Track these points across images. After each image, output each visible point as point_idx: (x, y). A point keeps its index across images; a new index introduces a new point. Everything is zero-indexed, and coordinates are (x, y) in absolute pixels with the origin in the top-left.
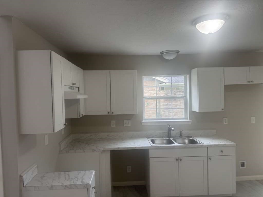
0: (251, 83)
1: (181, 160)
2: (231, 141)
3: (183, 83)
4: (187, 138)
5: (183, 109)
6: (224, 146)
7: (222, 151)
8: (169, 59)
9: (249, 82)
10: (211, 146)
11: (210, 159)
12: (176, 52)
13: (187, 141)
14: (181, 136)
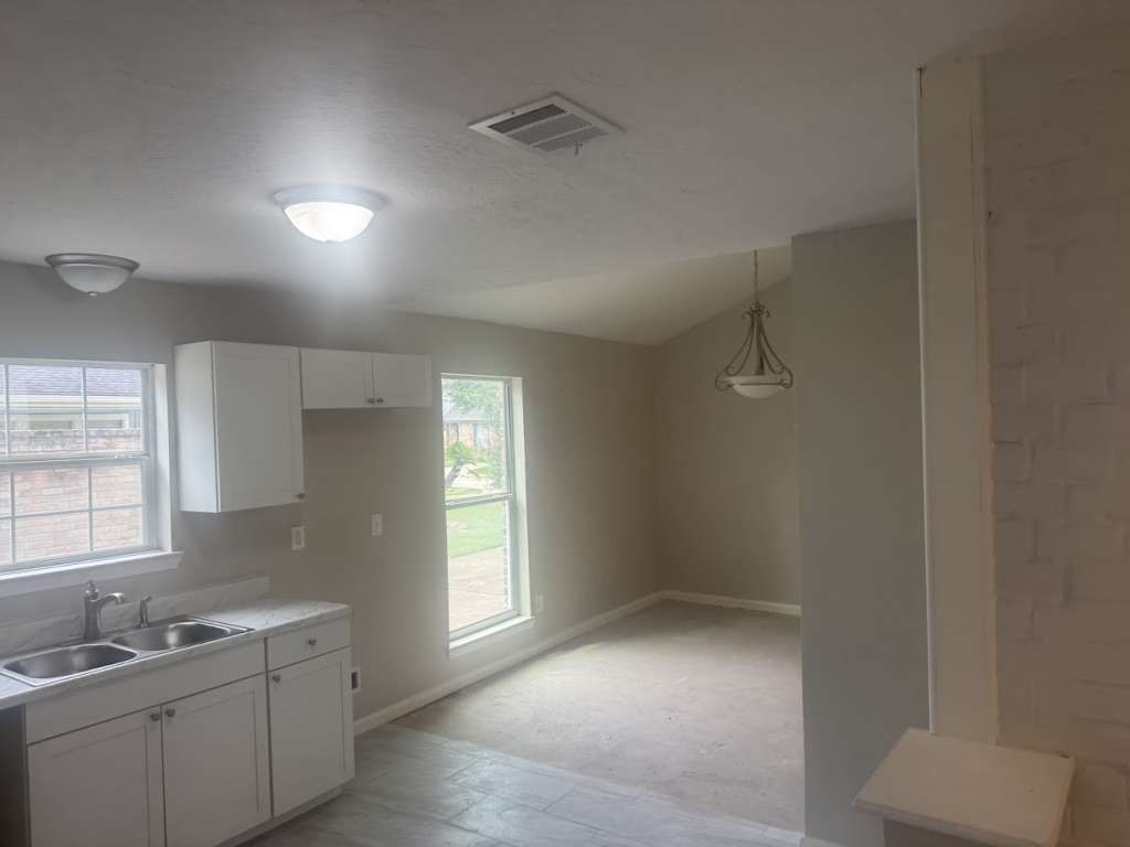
0: (377, 405)
1: (170, 713)
2: (334, 600)
3: (138, 400)
4: (172, 626)
5: (140, 509)
6: (320, 621)
7: (312, 643)
8: (91, 289)
9: (371, 401)
10: (277, 631)
11: (277, 679)
12: (125, 267)
13: (172, 638)
14: (142, 621)
